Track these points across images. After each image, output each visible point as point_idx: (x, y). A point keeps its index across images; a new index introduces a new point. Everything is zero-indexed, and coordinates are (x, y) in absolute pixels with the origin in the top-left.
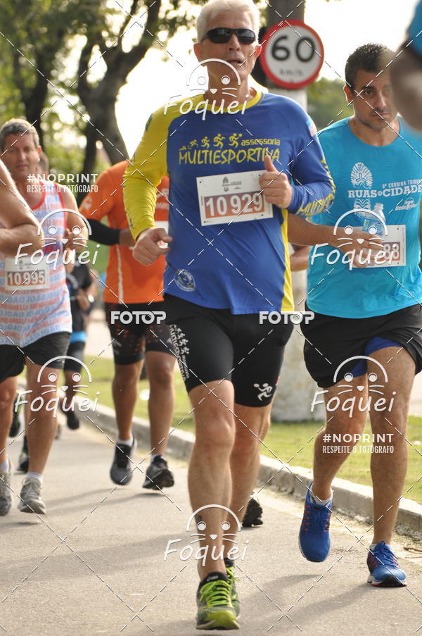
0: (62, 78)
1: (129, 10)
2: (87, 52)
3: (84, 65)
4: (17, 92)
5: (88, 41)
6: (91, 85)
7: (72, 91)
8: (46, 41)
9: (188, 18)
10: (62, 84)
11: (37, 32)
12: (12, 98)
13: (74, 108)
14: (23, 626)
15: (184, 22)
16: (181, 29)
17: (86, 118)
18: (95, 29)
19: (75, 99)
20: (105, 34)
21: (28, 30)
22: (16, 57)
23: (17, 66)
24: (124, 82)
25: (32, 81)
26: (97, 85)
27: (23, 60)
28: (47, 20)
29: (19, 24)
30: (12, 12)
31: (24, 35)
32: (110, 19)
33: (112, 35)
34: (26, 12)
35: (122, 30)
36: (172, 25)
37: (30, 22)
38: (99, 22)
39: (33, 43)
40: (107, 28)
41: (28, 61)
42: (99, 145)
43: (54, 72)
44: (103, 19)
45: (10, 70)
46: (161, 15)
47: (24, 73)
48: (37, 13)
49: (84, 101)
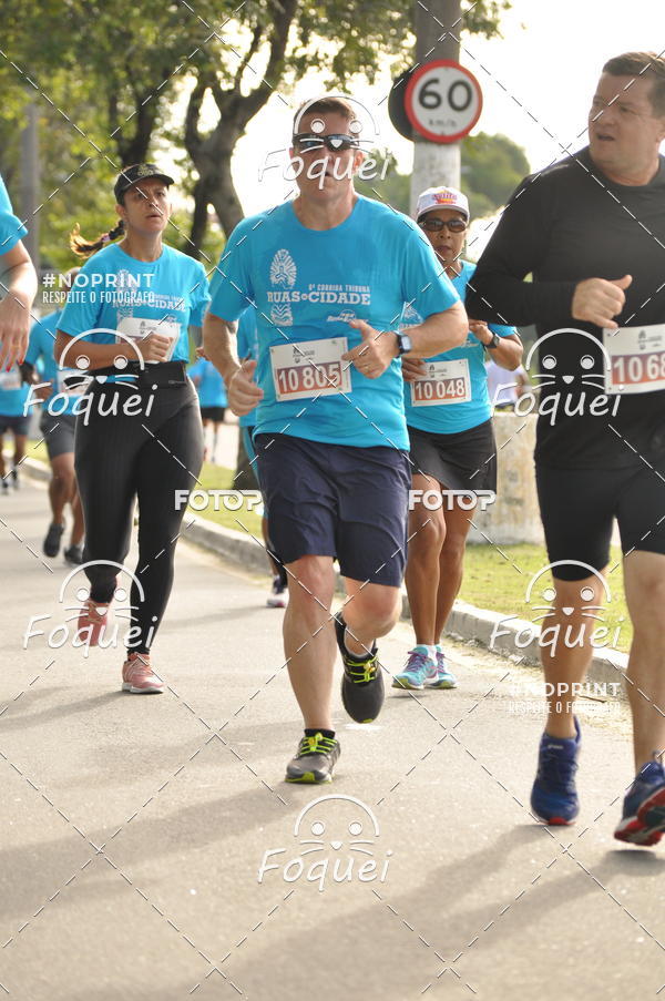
0: (168, 126)
1: (249, 47)
2: (197, 96)
3: (193, 113)
4: (113, 144)
5: (199, 82)
6: (203, 136)
7: (178, 142)
8: (149, 82)
9: (321, 56)
10: (168, 135)
11: (137, 71)
12: (107, 151)
13: (179, 163)
14: (111, 778)
15: (316, 61)
16: (311, 70)
17: (196, 176)
18: (207, 68)
19: (182, 153)
20: (219, 74)
21: (127, 68)
22: (113, 101)
23: (113, 111)
24: (242, 132)
25: (131, 131)
26: (209, 136)
27: (121, 106)
28: (151, 56)
29: (116, 61)
30: (108, 48)
31: (122, 75)
32: (226, 57)
33: (227, 76)
34: (126, 47)
35: (241, 70)
36: (301, 65)
37: (129, 59)
38: (212, 59)
39: (133, 84)
40: (222, 67)
41: (127, 108)
42: (211, 209)
43: (158, 120)
44: (218, 56)
45: (105, 117)
46: (288, 53)
47: (122, 120)
48: (138, 48)
49: (193, 155)
